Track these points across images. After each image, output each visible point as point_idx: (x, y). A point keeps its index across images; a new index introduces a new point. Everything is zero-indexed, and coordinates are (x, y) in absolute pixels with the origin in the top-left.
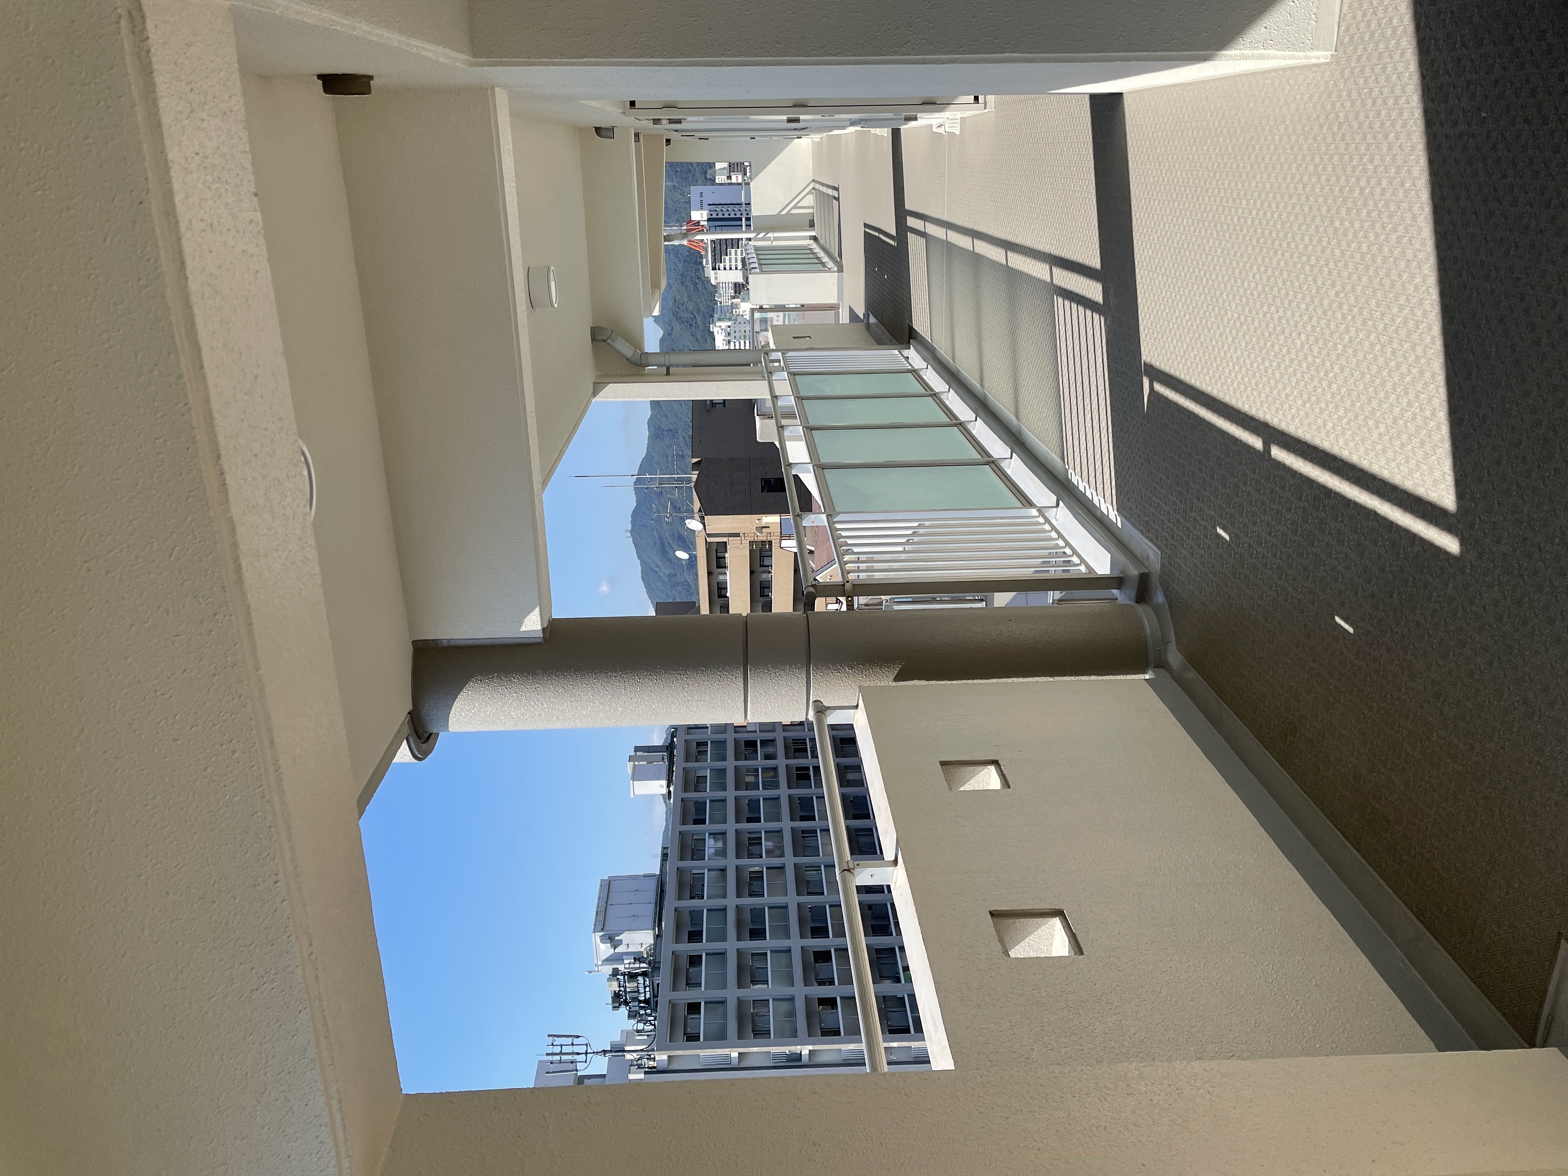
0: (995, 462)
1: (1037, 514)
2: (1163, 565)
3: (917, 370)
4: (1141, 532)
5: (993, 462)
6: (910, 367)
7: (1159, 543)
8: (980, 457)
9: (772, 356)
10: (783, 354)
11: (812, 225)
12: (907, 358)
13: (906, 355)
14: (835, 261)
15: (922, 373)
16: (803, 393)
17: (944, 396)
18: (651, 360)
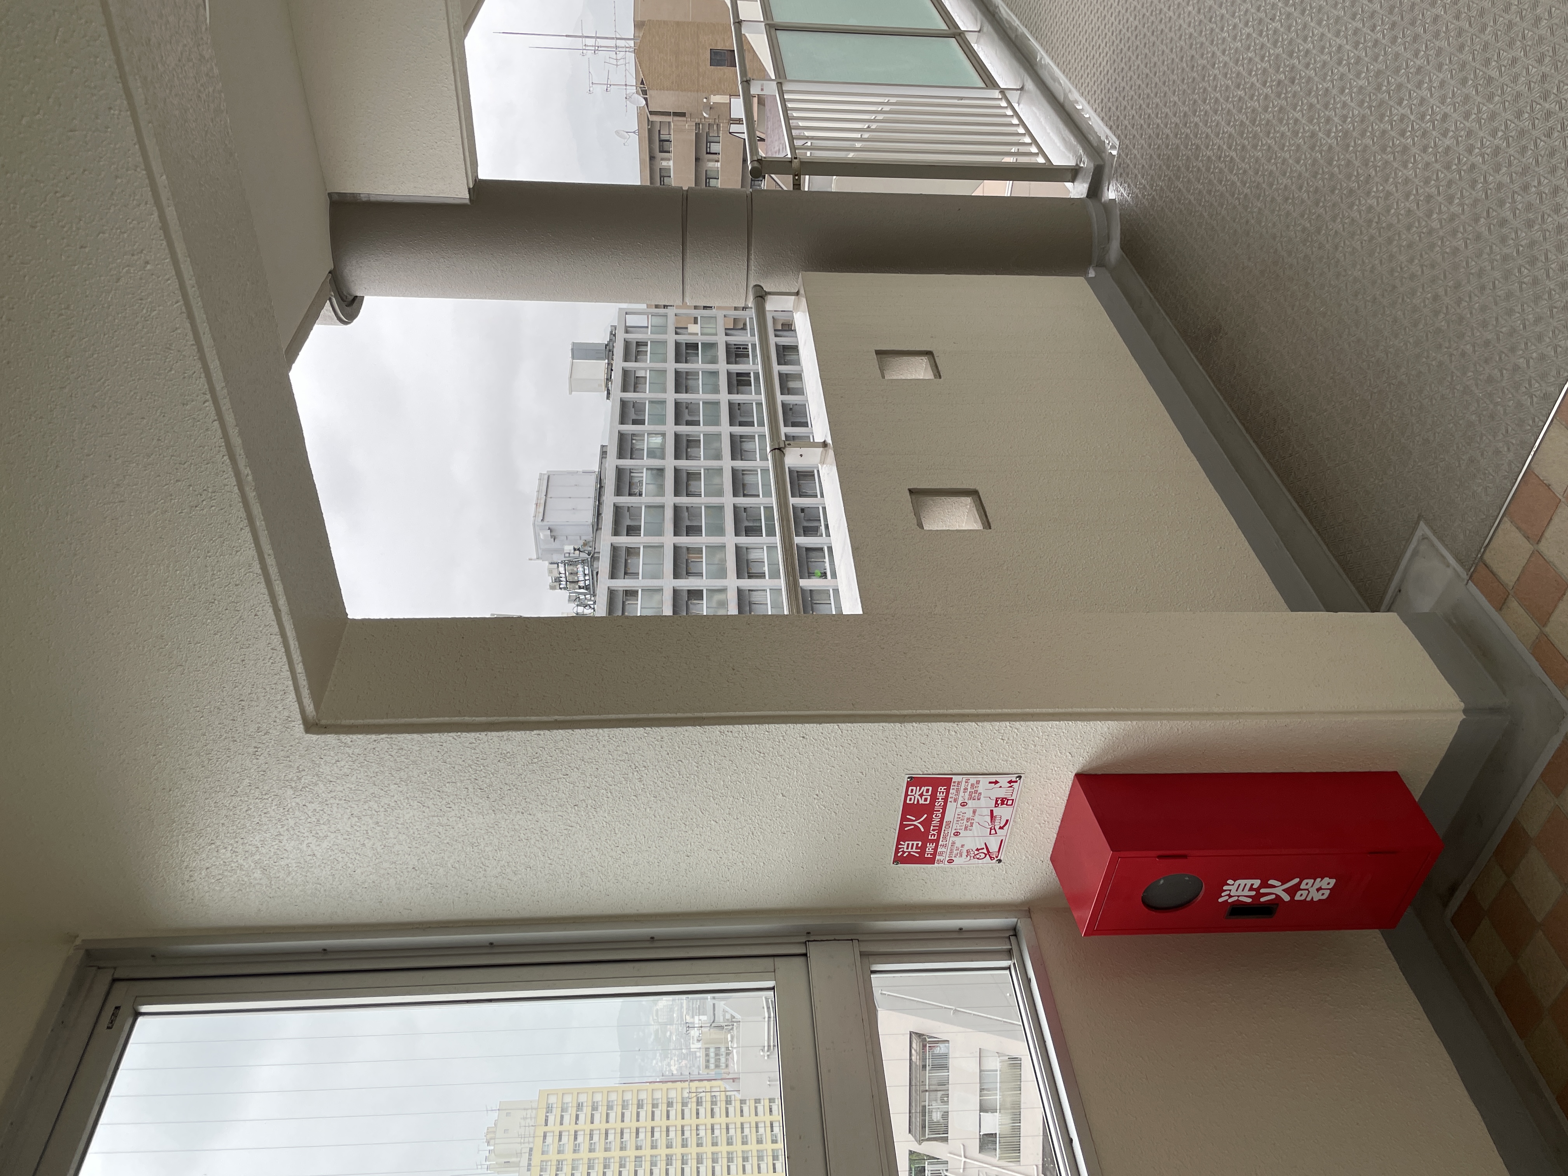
0: (962, 35)
1: (1000, 96)
2: (1119, 156)
5: (959, 35)
7: (1119, 131)
8: (948, 29)
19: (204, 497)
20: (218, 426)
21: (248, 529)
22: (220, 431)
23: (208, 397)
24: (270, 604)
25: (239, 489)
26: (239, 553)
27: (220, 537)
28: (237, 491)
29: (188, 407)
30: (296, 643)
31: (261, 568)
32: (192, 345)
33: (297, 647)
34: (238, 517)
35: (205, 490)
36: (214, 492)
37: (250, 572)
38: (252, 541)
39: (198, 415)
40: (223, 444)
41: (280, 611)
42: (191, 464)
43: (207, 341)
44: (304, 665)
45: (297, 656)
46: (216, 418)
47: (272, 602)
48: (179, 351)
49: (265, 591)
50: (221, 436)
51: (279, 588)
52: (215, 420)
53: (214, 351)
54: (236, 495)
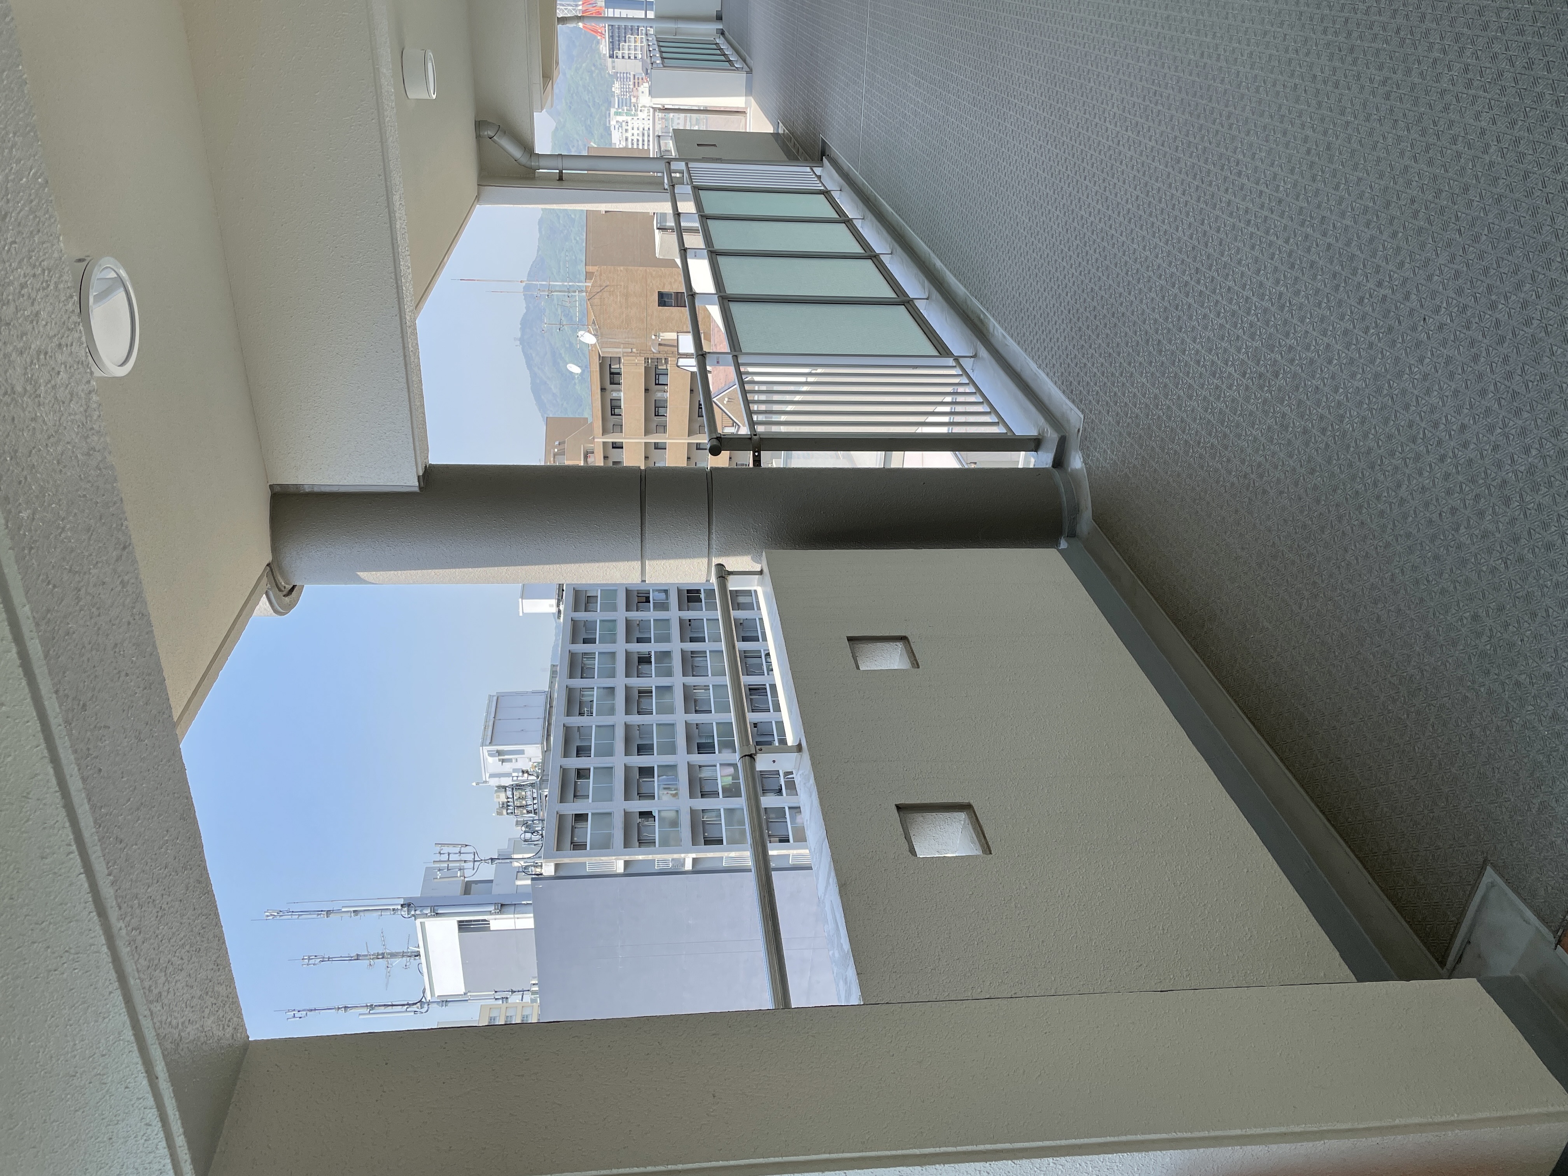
0: (911, 302)
1: (954, 364)
2: (1085, 429)
3: (830, 191)
4: (1064, 392)
5: (908, 302)
6: (822, 188)
7: (1083, 406)
8: (894, 296)
9: (674, 166)
10: (687, 164)
11: (719, 18)
12: (819, 177)
13: (818, 174)
14: (744, 61)
15: (836, 195)
16: (708, 211)
17: (858, 224)
18: (543, 162)
19: (64, 959)
20: (85, 879)
21: (119, 992)
22: (86, 885)
23: (74, 847)
24: (144, 1074)
25: (109, 948)
26: (107, 1020)
27: (84, 1003)
28: (106, 950)
29: (46, 861)
30: (177, 1113)
31: (135, 1035)
32: (56, 792)
33: (178, 1116)
34: (106, 979)
35: (67, 951)
36: (77, 954)
37: (120, 1040)
38: (123, 1005)
39: (60, 869)
40: (90, 899)
41: (157, 1078)
42: (50, 923)
43: (75, 784)
44: (186, 1137)
45: (177, 1127)
46: (82, 871)
47: (147, 1072)
48: (38, 800)
49: (139, 1060)
50: (88, 890)
51: (156, 1053)
52: (81, 874)
53: (84, 795)
54: (105, 956)
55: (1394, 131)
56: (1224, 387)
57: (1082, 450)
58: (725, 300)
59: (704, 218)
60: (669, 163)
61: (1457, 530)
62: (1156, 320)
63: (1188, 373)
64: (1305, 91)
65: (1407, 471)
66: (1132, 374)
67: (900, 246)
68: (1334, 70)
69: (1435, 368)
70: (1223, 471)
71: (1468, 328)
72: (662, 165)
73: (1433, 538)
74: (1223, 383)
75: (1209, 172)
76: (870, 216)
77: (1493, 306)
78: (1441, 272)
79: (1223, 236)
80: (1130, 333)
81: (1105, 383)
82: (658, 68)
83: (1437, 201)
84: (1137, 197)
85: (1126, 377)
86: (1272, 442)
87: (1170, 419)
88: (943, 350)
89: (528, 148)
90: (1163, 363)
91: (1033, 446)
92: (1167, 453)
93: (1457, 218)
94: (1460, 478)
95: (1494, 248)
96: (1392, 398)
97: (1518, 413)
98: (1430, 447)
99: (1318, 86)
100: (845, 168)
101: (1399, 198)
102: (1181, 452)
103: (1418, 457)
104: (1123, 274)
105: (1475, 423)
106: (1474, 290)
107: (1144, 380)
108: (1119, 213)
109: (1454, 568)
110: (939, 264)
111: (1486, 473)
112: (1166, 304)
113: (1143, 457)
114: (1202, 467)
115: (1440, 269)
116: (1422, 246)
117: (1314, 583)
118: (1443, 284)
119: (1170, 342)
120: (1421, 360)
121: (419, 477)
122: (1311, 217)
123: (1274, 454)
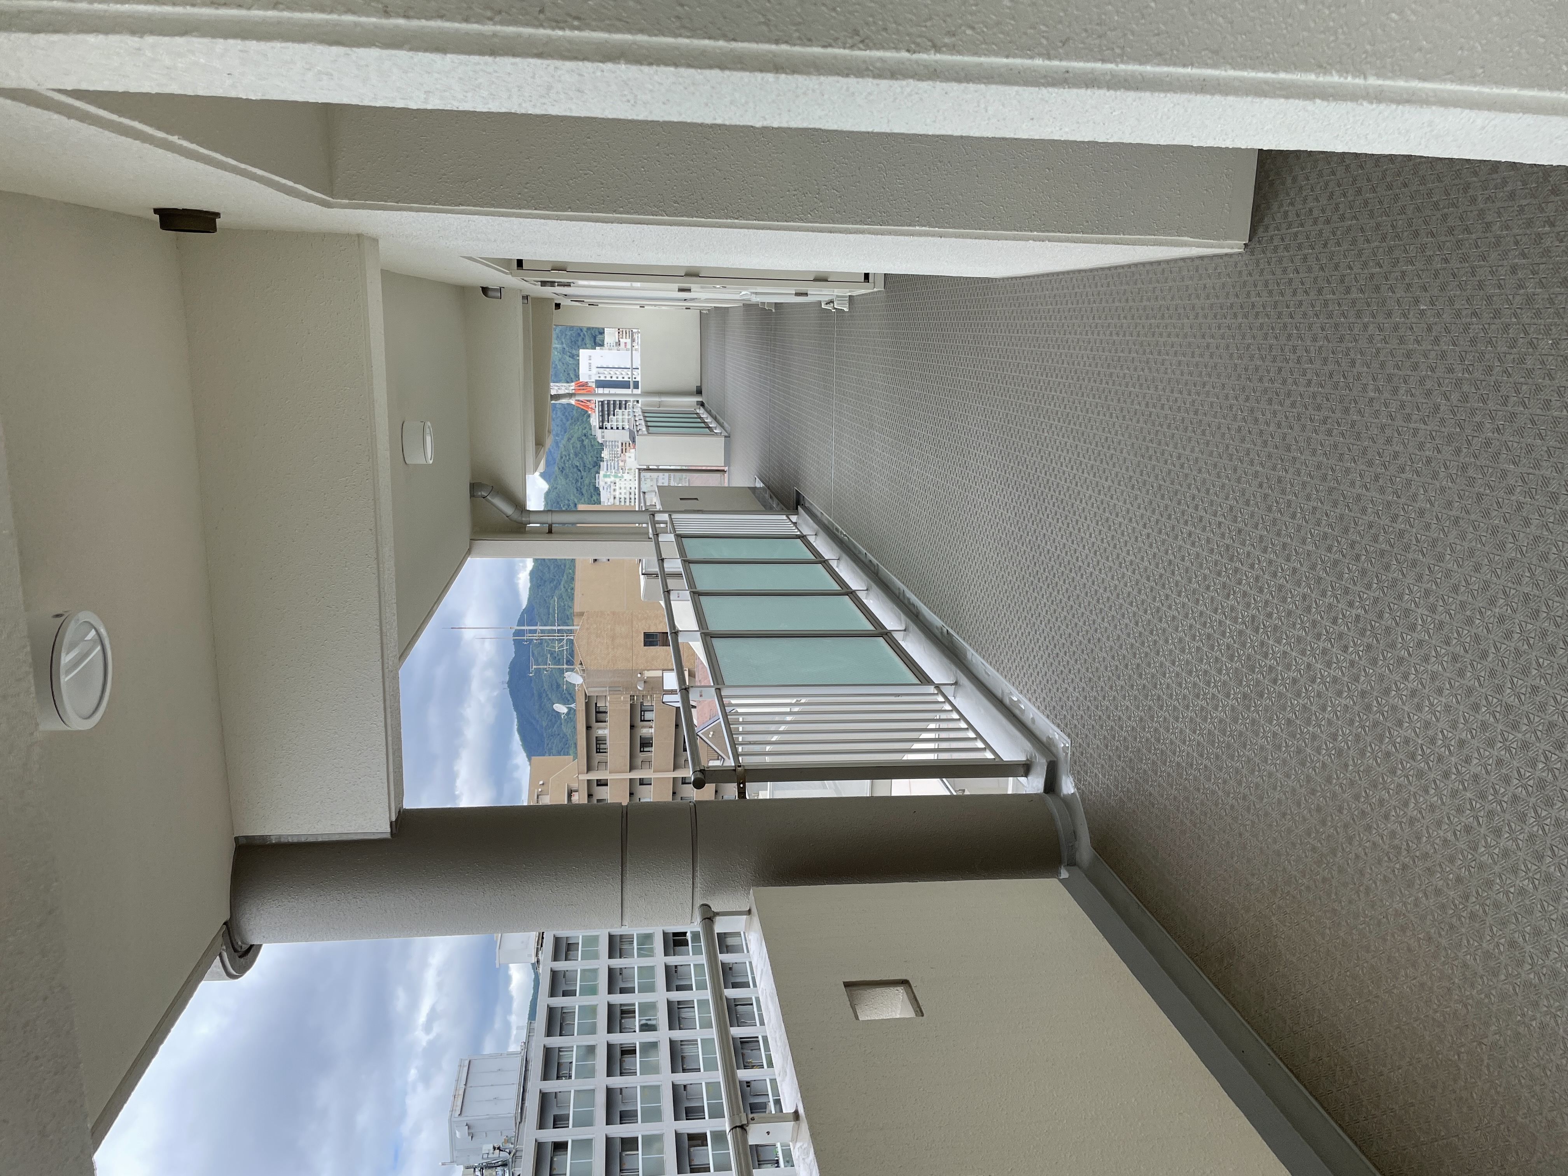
0: (890, 634)
1: (935, 692)
2: (1073, 754)
3: (805, 536)
5: (887, 634)
6: (799, 533)
8: (873, 628)
9: (658, 517)
10: (670, 515)
11: (699, 392)
12: (795, 524)
13: (794, 521)
14: (722, 426)
15: (812, 539)
16: (690, 557)
17: (834, 564)
18: (533, 518)
55: (1341, 464)
56: (1209, 708)
57: (1073, 774)
58: (708, 637)
59: (687, 562)
60: (653, 515)
61: (1475, 849)
62: (1132, 645)
63: (1171, 695)
64: (1249, 431)
65: (1412, 789)
66: (1114, 697)
67: (875, 582)
68: (1275, 413)
69: (1422, 684)
70: (1220, 793)
71: (1448, 644)
72: (647, 517)
73: (1452, 860)
74: (1208, 704)
75: (1166, 507)
76: (845, 557)
77: (1470, 621)
78: (1411, 591)
79: (1188, 564)
80: (1109, 658)
81: (1088, 707)
82: (643, 435)
83: (1394, 525)
84: (1100, 531)
85: (1109, 700)
86: (1266, 762)
87: (1159, 741)
88: (924, 679)
89: (519, 505)
90: (1144, 686)
91: (1022, 770)
92: (1160, 776)
93: (1418, 541)
94: (1468, 795)
95: (1459, 566)
96: (1383, 715)
97: (1515, 726)
98: (1431, 764)
99: (1262, 427)
100: (819, 515)
101: (1356, 524)
102: (1174, 774)
103: (1420, 774)
104: (1094, 602)
105: (1473, 737)
106: (1448, 607)
107: (1128, 703)
108: (1084, 546)
109: (1480, 890)
110: (914, 599)
111: (1494, 789)
112: (1141, 629)
113: (1136, 780)
114: (1198, 790)
115: (1409, 588)
116: (1387, 568)
117: (1334, 910)
118: (1415, 603)
119: (1149, 665)
120: (1406, 677)
121: (391, 823)
122: (1272, 543)
123: (1270, 775)
